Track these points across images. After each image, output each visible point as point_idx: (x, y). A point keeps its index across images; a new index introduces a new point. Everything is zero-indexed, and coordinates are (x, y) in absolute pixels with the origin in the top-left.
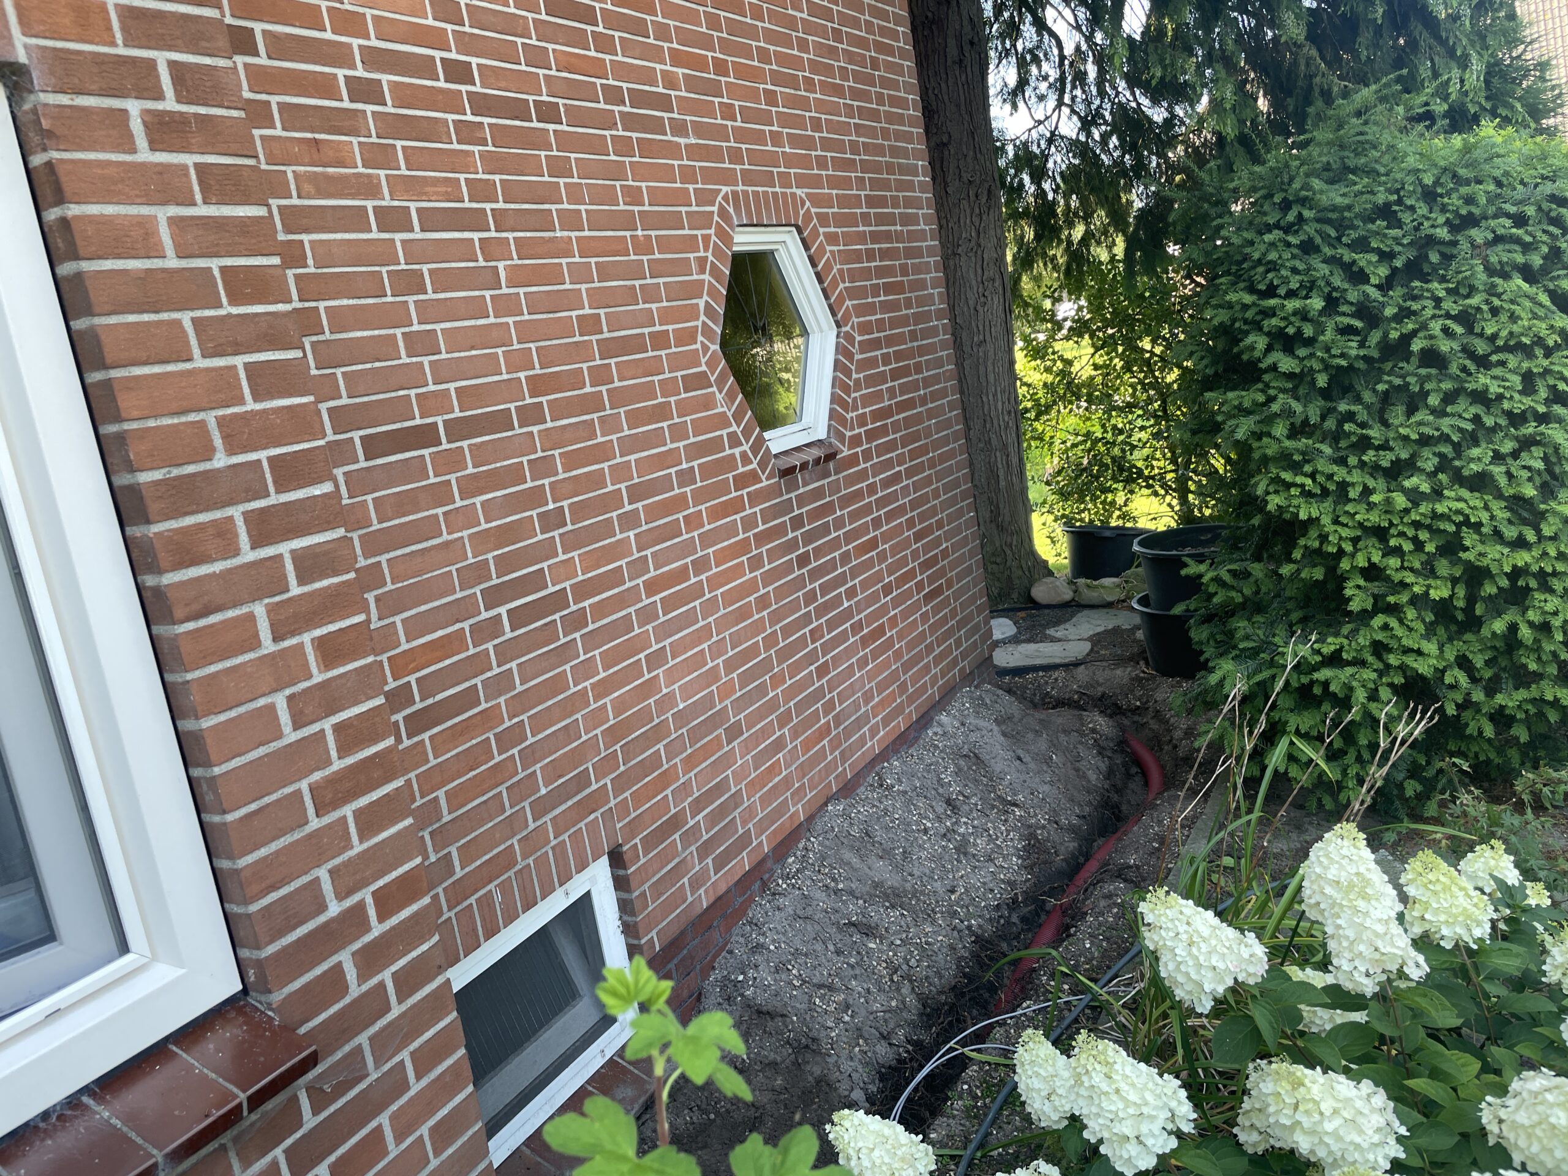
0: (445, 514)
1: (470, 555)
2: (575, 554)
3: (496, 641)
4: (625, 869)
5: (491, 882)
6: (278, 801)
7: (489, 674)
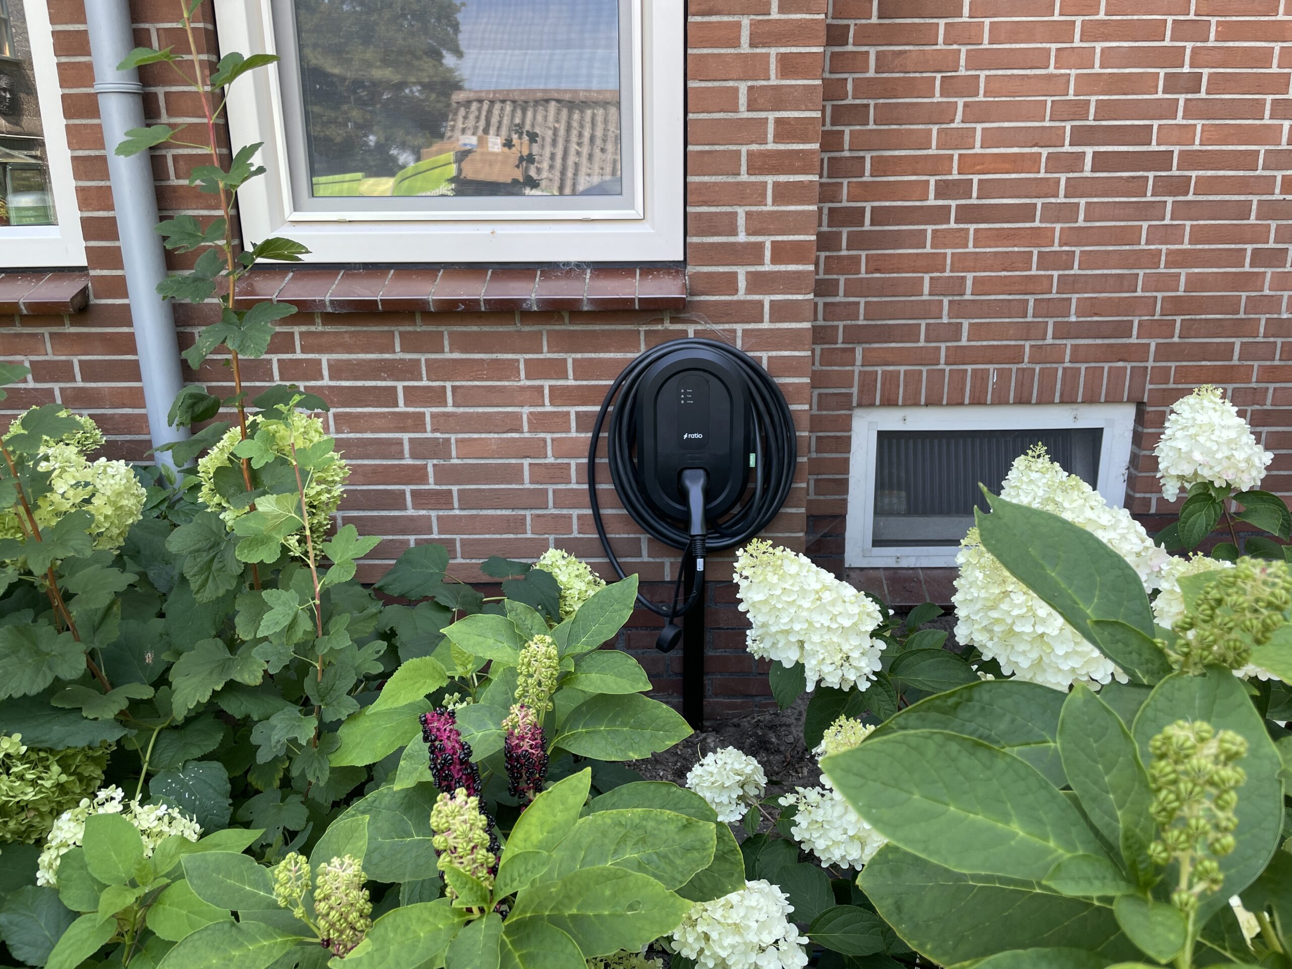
0: (1058, 50)
1: (1071, 91)
2: (1199, 123)
3: (1071, 175)
4: (1145, 428)
5: (991, 363)
6: (724, 151)
7: (1053, 200)
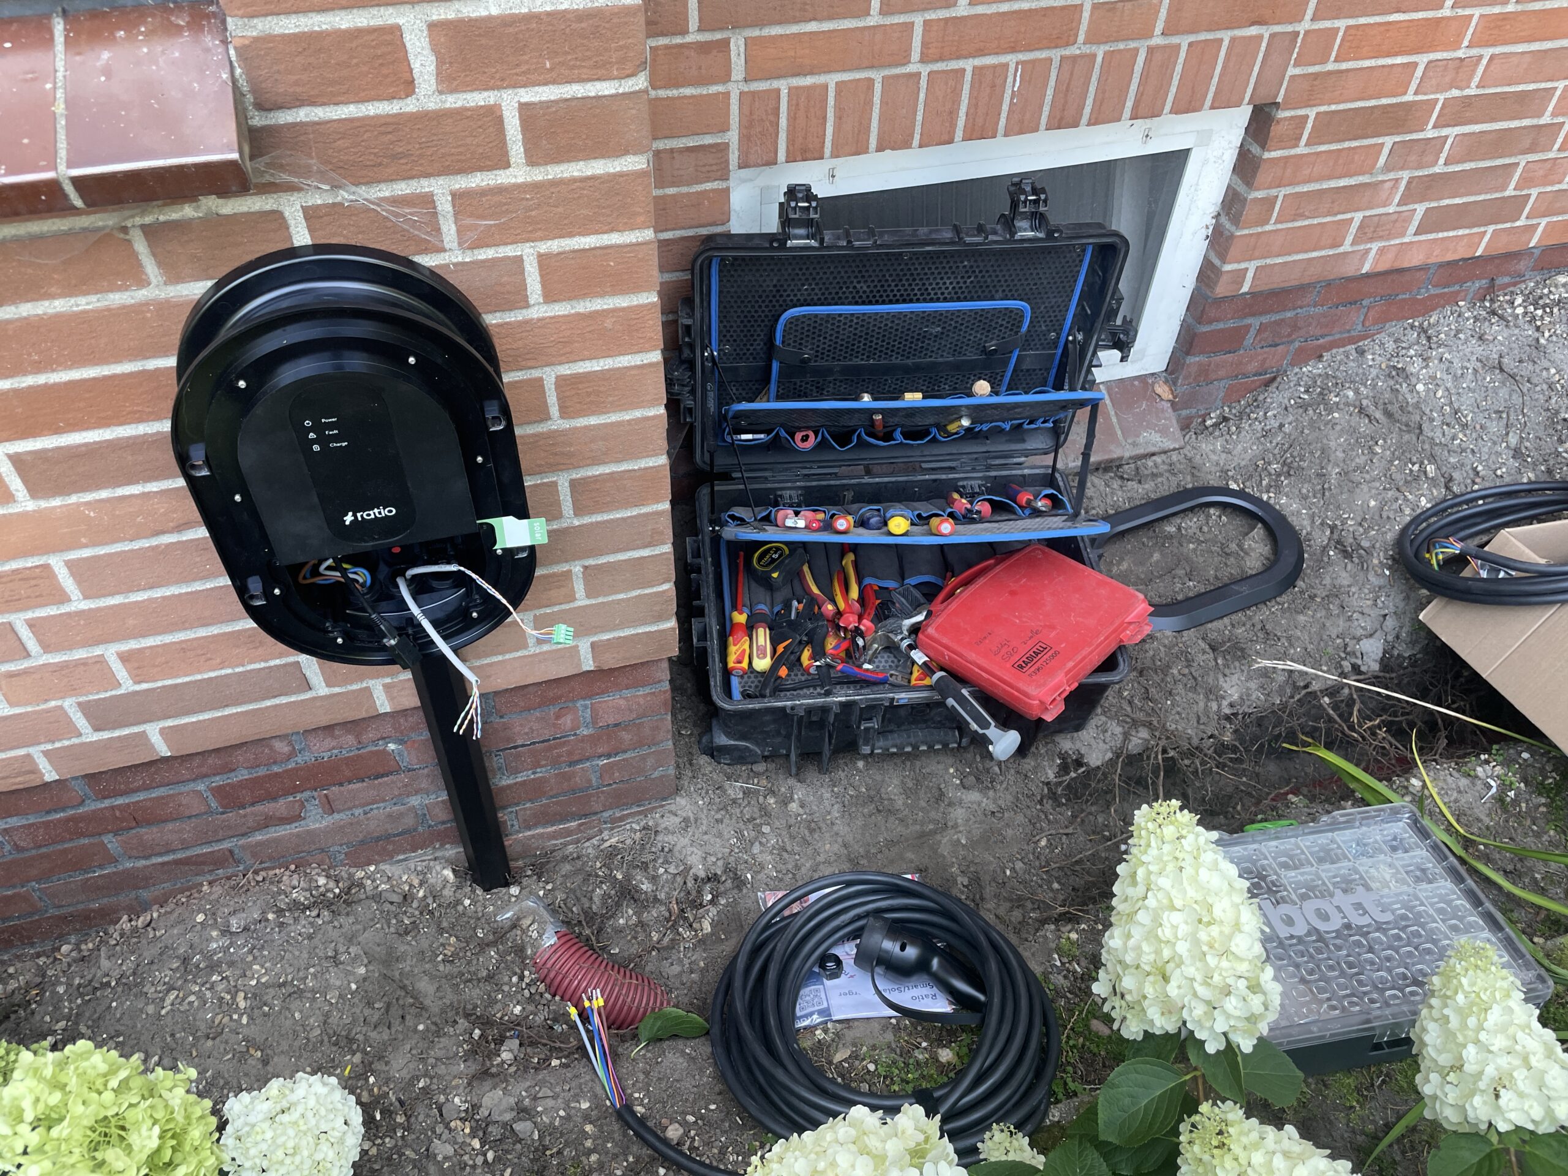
4: (1263, 146)
5: (1013, 50)
